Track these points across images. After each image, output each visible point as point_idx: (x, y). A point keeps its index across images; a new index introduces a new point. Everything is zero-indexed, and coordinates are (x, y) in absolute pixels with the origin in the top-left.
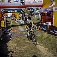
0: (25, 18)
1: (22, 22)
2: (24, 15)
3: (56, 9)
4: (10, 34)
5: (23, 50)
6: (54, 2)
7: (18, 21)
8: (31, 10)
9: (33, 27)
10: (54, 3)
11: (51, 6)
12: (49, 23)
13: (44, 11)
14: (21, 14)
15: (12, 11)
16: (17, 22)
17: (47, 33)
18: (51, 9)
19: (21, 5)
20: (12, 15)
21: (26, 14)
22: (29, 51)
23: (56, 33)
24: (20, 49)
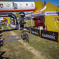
0: (17, 22)
2: (15, 19)
3: (48, 14)
4: (2, 40)
7: (10, 26)
8: (22, 14)
12: (41, 27)
14: (12, 18)
15: (3, 15)
16: (8, 27)
17: (39, 37)
20: (3, 19)
22: (23, 56)
23: (48, 36)
24: (13, 55)
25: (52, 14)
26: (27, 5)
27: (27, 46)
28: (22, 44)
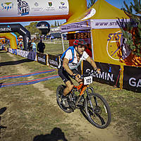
1: (24, 54)
2: (27, 39)
3: (97, 24)
5: (27, 117)
6: (93, 9)
7: (15, 53)
8: (43, 27)
9: (48, 65)
10: (93, 12)
11: (86, 18)
14: (21, 36)
18: (87, 24)
19: (20, 15)
21: (33, 36)
22: (40, 118)
24: (19, 116)
25: (106, 24)
26: (50, 4)
27: (50, 95)
28: (41, 92)
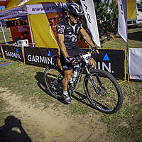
3: (34, 10)
12: (24, 41)
13: (9, 16)
17: (22, 64)
18: (23, 10)
25: (43, 9)
